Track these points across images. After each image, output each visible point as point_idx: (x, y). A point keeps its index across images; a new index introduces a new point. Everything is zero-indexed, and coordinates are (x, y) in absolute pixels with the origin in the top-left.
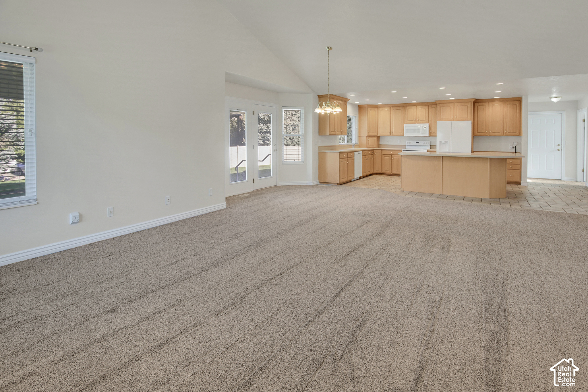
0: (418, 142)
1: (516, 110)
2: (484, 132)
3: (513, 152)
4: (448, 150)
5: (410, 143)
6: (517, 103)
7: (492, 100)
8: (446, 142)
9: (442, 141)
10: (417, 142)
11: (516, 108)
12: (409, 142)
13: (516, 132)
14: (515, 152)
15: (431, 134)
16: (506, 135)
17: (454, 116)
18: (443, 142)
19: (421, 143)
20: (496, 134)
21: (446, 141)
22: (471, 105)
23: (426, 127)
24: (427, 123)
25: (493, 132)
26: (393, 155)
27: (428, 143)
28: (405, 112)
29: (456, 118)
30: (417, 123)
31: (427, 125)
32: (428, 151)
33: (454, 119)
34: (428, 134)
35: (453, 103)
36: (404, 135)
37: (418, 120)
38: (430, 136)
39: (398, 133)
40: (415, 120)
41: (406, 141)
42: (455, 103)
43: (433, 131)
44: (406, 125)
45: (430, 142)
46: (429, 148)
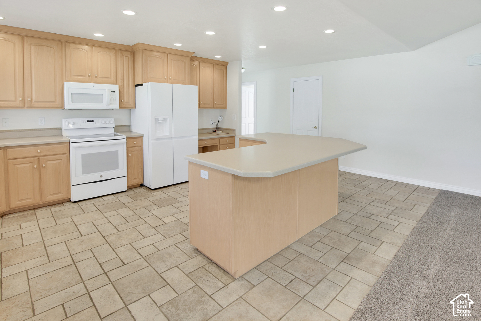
0: (93, 121)
1: (223, 76)
4: (168, 135)
5: (74, 123)
6: (223, 68)
7: (206, 61)
8: (165, 120)
9: (158, 119)
10: (88, 121)
11: (223, 74)
12: (72, 121)
13: (223, 104)
14: (218, 129)
15: (123, 106)
17: (168, 76)
18: (160, 120)
19: (99, 122)
20: (207, 106)
21: (164, 118)
22: (189, 61)
23: (114, 92)
24: (116, 84)
25: (204, 104)
26: (43, 157)
27: (111, 122)
28: (65, 55)
29: (170, 79)
30: (94, 83)
31: (116, 88)
32: (128, 138)
33: (167, 81)
34: (116, 105)
35: (166, 55)
36: (66, 107)
37: (96, 77)
38: (122, 108)
39: (46, 102)
40: (89, 76)
41: (63, 120)
42: (169, 55)
43: (125, 99)
44: (67, 85)
45: (114, 120)
46: (112, 131)
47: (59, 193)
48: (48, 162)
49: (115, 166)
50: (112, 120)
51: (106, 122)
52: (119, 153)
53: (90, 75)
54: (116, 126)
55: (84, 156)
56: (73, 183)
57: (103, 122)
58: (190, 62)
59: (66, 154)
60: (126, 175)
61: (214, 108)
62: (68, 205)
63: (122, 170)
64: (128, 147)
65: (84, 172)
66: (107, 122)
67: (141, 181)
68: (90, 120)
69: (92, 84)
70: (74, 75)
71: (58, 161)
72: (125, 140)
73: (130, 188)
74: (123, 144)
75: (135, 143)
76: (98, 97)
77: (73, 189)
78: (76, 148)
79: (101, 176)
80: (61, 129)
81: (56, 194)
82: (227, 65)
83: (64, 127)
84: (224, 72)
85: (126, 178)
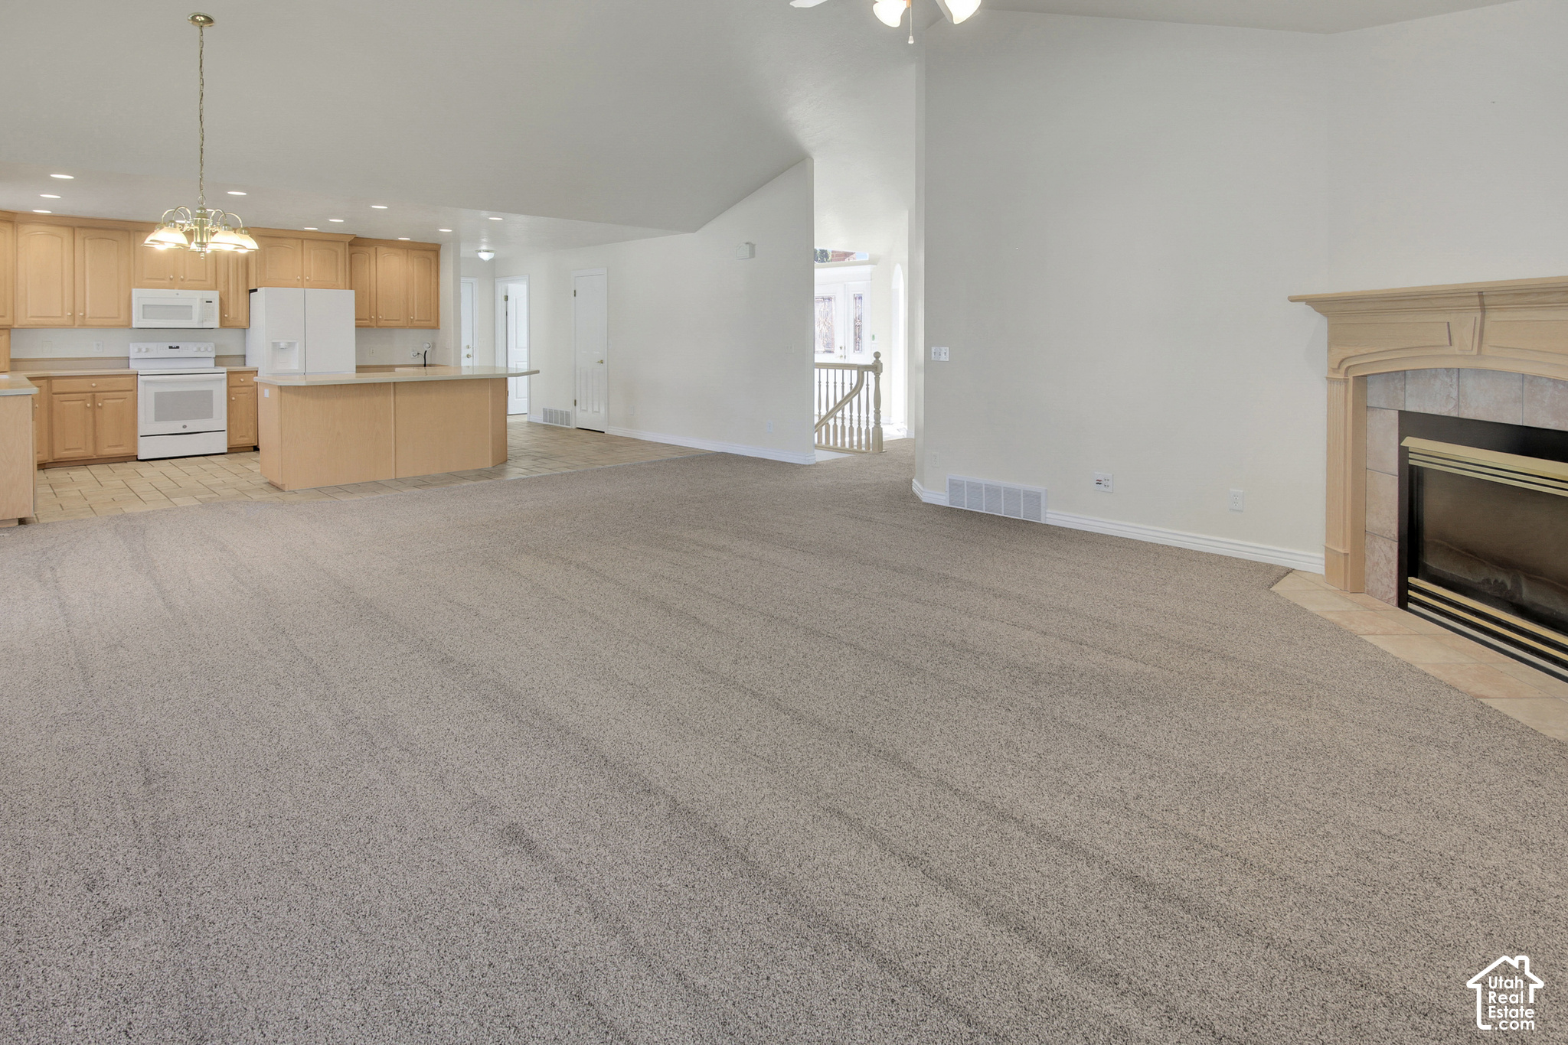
0: (178, 347)
1: (431, 269)
2: (366, 320)
3: (418, 366)
4: (297, 368)
5: (147, 350)
6: (431, 255)
7: (392, 244)
8: (291, 345)
9: (279, 343)
10: (171, 347)
11: (430, 266)
12: (144, 346)
13: (430, 321)
14: (425, 366)
15: (227, 324)
16: (411, 326)
17: (303, 275)
18: (282, 345)
19: (188, 349)
20: (394, 323)
21: (290, 341)
22: (345, 249)
23: (211, 302)
24: (216, 289)
25: (386, 320)
26: (98, 394)
27: (209, 350)
28: (134, 253)
29: (307, 280)
30: (179, 289)
31: (214, 296)
32: (229, 373)
33: (301, 284)
34: (215, 323)
35: (300, 241)
36: (134, 326)
37: (182, 280)
38: (225, 327)
39: (105, 318)
40: (171, 279)
41: (131, 345)
42: (305, 241)
43: (231, 313)
44: (135, 291)
45: (216, 347)
46: (212, 363)
47: (121, 446)
48: (106, 401)
49: (209, 415)
50: (211, 346)
51: (199, 349)
52: (215, 394)
53: (172, 277)
54: (217, 357)
55: (159, 397)
56: (141, 432)
57: (195, 349)
58: (347, 249)
59: (132, 390)
60: (225, 429)
61: (410, 327)
62: (132, 465)
63: (220, 420)
64: (229, 387)
65: (158, 418)
66: (202, 349)
67: (253, 442)
68: (174, 345)
69: (176, 291)
70: (148, 279)
71: (122, 400)
72: (225, 375)
73: (232, 450)
74: (221, 380)
75: (242, 380)
76: (185, 311)
77: (142, 441)
78: (146, 382)
79: (185, 427)
80: (128, 358)
81: (117, 446)
82: (440, 249)
83: (131, 357)
84: (431, 263)
85: (226, 432)
